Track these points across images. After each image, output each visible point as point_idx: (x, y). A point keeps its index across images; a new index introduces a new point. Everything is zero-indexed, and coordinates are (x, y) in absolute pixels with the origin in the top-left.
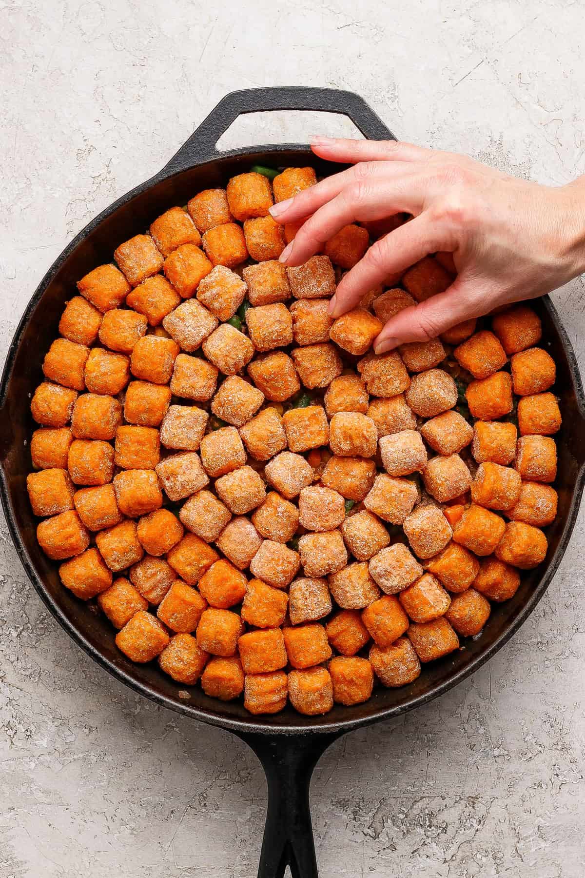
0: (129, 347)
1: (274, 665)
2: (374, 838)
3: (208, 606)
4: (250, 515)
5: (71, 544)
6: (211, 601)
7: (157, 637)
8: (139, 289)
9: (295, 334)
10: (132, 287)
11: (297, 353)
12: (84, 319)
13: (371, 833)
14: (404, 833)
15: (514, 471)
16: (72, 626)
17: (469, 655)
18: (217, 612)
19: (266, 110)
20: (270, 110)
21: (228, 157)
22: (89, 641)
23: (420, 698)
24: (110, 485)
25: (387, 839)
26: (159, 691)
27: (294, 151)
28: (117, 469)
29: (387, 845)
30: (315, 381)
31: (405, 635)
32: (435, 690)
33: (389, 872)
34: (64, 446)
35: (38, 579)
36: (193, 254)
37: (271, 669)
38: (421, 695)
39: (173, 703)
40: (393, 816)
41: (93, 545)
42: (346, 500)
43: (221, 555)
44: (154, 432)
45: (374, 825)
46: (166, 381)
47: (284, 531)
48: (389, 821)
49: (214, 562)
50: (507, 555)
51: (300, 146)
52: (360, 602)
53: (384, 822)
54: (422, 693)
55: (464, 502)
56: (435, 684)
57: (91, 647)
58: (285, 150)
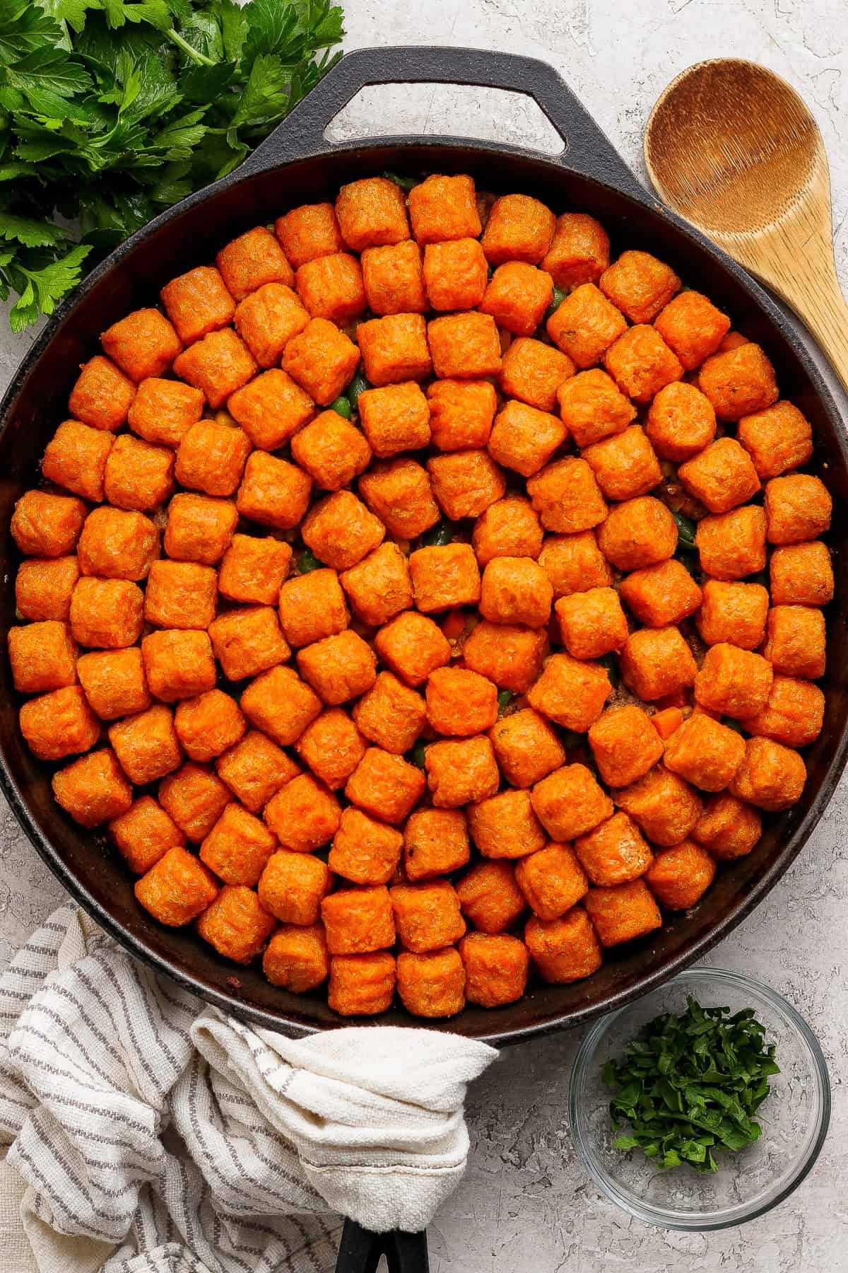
0: (176, 437)
1: (373, 943)
2: (518, 1167)
3: (278, 845)
4: (349, 707)
5: (71, 736)
6: (283, 839)
7: (199, 889)
8: (197, 350)
9: (435, 432)
10: (185, 345)
11: (436, 463)
12: (107, 391)
13: (513, 1159)
14: (564, 1161)
15: (762, 659)
16: (65, 869)
17: (679, 940)
18: (292, 857)
19: (405, 81)
20: (412, 82)
21: (343, 151)
22: (91, 892)
23: (600, 1005)
24: (136, 650)
25: (538, 1168)
26: (196, 976)
27: (446, 146)
28: (149, 626)
29: (538, 1177)
30: (461, 507)
31: (581, 905)
32: (624, 993)
33: (538, 1219)
34: (66, 585)
35: (17, 793)
36: (281, 299)
37: (369, 949)
38: (604, 999)
39: (218, 994)
40: (549, 1134)
41: (104, 744)
42: (501, 689)
43: (303, 766)
44: (209, 574)
45: (518, 1147)
46: (229, 491)
47: (402, 734)
48: (542, 1141)
49: (293, 777)
50: (746, 788)
51: (456, 139)
52: (515, 849)
53: (533, 1143)
54: (604, 996)
55: (682, 702)
56: (624, 984)
57: (94, 902)
58: (433, 145)
